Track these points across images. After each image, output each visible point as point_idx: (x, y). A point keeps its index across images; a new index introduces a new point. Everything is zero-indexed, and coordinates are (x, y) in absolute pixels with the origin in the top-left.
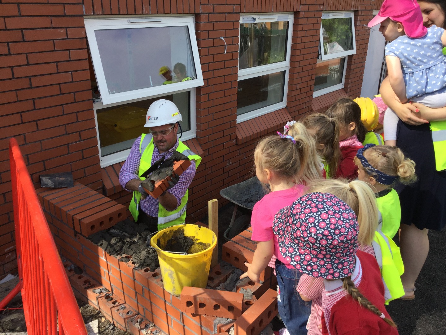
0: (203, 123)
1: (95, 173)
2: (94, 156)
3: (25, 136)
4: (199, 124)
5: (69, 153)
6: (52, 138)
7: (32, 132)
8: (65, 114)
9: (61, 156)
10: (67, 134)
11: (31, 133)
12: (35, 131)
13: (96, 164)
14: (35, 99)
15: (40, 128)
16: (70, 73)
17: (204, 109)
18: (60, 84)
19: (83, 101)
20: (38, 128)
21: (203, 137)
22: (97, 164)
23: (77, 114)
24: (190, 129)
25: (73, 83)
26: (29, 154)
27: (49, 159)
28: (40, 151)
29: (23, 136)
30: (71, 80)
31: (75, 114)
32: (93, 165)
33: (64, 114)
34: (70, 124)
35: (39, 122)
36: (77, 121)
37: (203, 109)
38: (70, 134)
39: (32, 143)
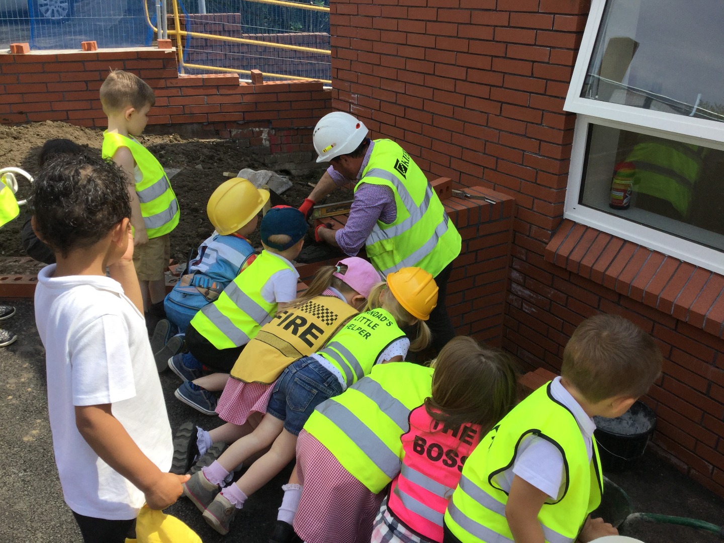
2: (550, 188)
5: (522, 165)
7: (496, 115)
8: (531, 108)
10: (525, 136)
13: (549, 202)
16: (549, 48)
18: (534, 62)
19: (556, 97)
20: (501, 113)
27: (503, 159)
28: (497, 143)
29: (487, 115)
30: (546, 60)
31: (541, 112)
33: (529, 106)
34: (533, 123)
35: (503, 105)
36: (541, 124)
38: (530, 138)
39: (492, 129)
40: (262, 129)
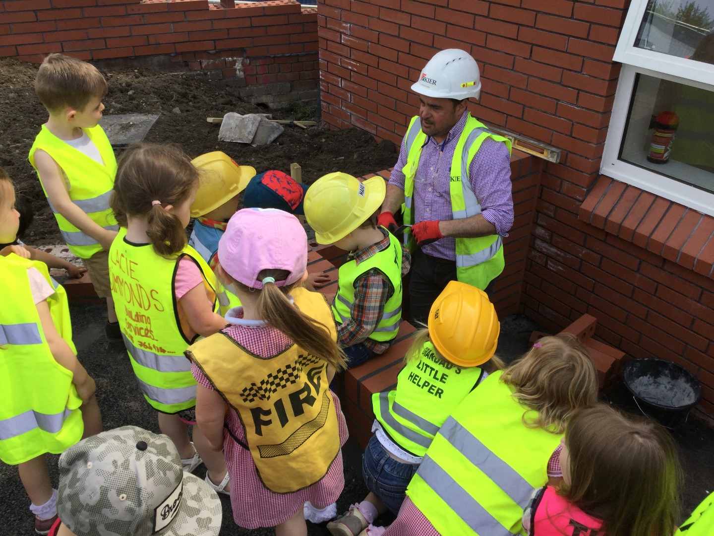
1: (581, 171)
2: (588, 142)
5: (555, 115)
7: (524, 58)
8: (568, 53)
9: (545, 112)
10: (560, 83)
11: (521, 58)
12: (527, 59)
13: (586, 158)
14: (539, 11)
15: (533, 57)
20: (531, 56)
23: (583, 61)
26: (513, 86)
27: (531, 108)
28: (524, 90)
29: (513, 57)
31: (581, 59)
32: (581, 156)
33: (566, 50)
34: (570, 70)
35: (534, 48)
36: (580, 72)
38: (567, 86)
39: (520, 74)
40: (235, 58)
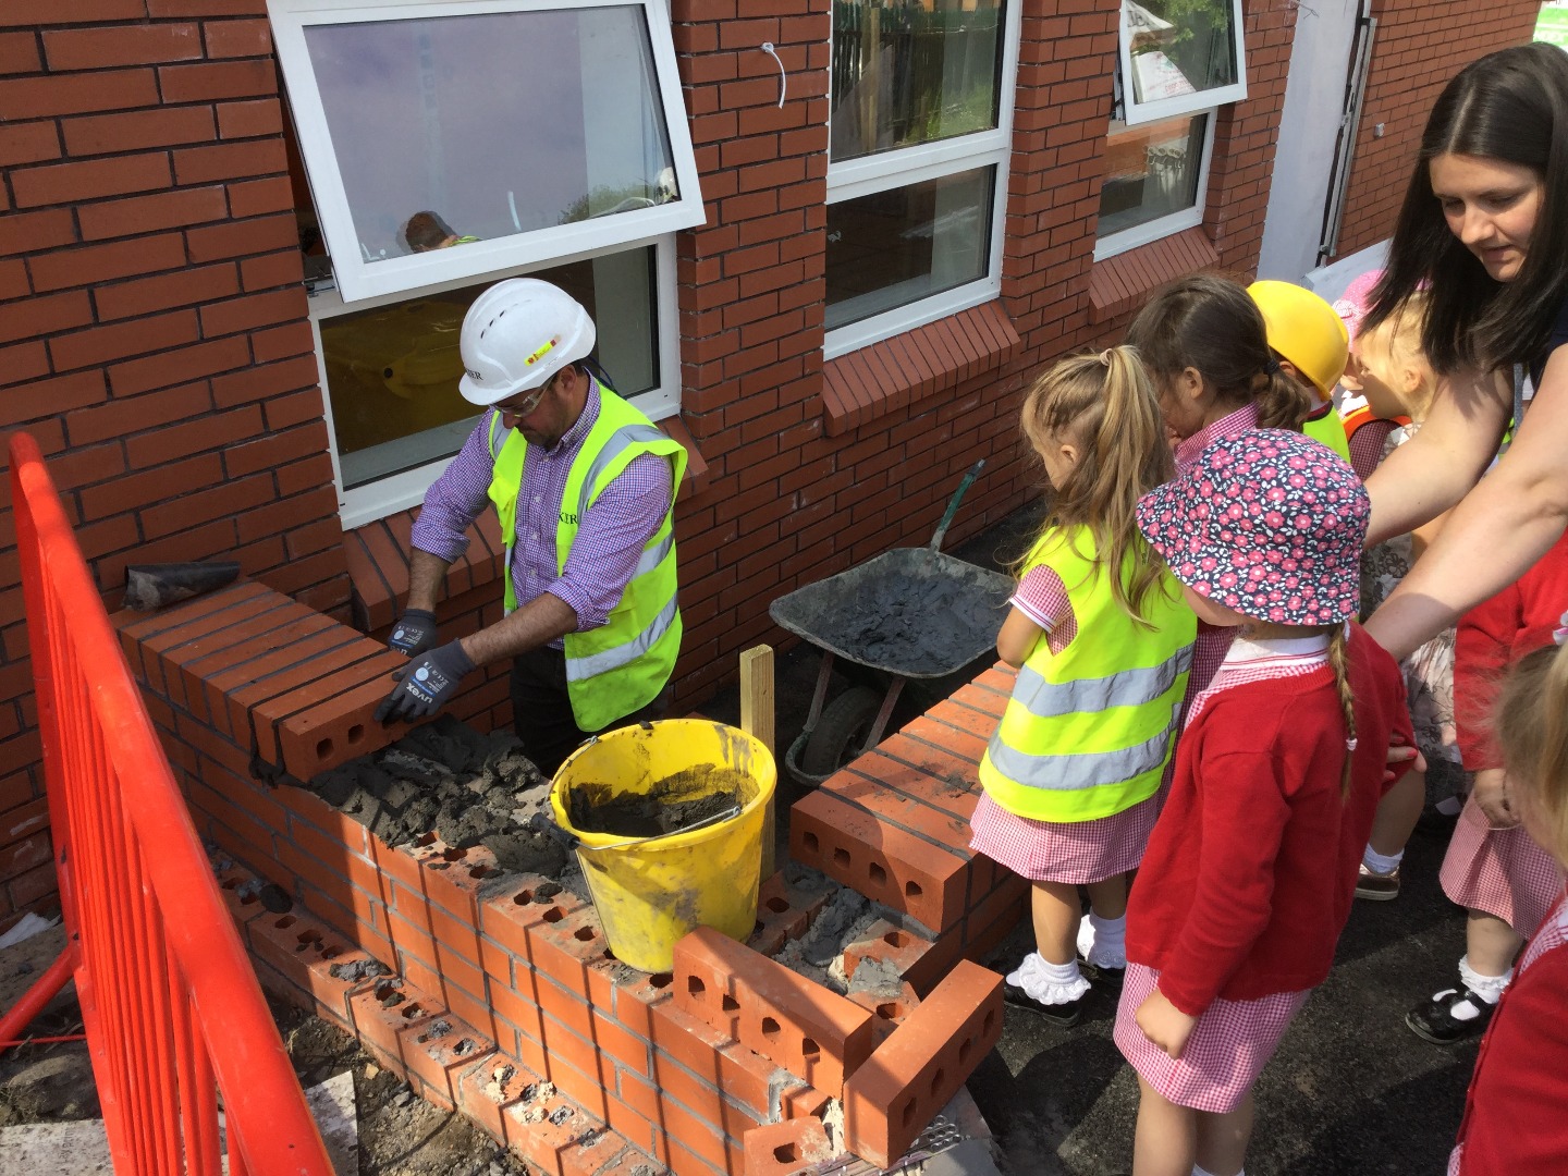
0: (704, 364)
1: (324, 550)
2: (317, 487)
3: (64, 422)
4: (688, 365)
5: (227, 481)
6: (162, 426)
7: (91, 406)
8: (208, 340)
9: (198, 490)
10: (216, 411)
11: (85, 410)
12: (101, 404)
13: (325, 518)
14: (95, 285)
15: (118, 392)
16: (221, 186)
17: (710, 309)
18: (184, 229)
19: (270, 289)
20: (110, 391)
21: (705, 413)
22: (329, 516)
23: (250, 340)
24: (657, 384)
25: (234, 224)
26: (83, 487)
27: (156, 503)
28: (124, 475)
29: (56, 421)
30: (224, 215)
31: (244, 338)
32: (315, 521)
33: (202, 338)
34: (225, 373)
35: (113, 370)
36: (252, 364)
37: (704, 311)
38: (229, 409)
39: (94, 447)
